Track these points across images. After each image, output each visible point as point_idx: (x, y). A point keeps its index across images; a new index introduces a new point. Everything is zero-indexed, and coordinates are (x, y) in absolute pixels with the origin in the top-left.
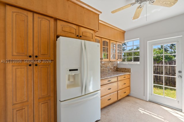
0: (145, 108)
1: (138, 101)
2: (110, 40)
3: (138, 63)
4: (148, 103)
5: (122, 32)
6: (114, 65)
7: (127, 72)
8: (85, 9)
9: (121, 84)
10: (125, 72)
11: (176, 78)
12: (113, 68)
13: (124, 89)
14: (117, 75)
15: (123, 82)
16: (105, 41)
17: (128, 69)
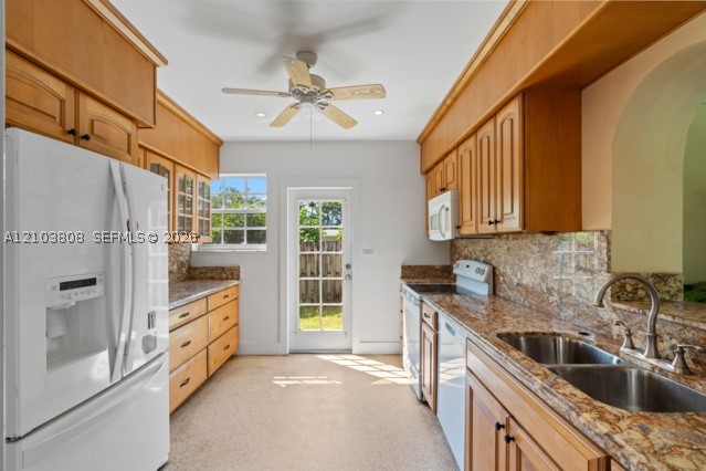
0: (286, 374)
1: (265, 362)
2: (174, 162)
3: (262, 247)
4: (289, 359)
5: (213, 143)
6: (181, 258)
7: (227, 278)
8: (106, 27)
9: (215, 323)
10: (221, 279)
11: (340, 281)
12: (175, 267)
13: (224, 337)
14: (206, 292)
15: (220, 315)
16: (159, 165)
17: (231, 269)
